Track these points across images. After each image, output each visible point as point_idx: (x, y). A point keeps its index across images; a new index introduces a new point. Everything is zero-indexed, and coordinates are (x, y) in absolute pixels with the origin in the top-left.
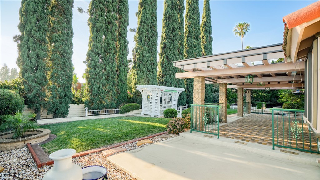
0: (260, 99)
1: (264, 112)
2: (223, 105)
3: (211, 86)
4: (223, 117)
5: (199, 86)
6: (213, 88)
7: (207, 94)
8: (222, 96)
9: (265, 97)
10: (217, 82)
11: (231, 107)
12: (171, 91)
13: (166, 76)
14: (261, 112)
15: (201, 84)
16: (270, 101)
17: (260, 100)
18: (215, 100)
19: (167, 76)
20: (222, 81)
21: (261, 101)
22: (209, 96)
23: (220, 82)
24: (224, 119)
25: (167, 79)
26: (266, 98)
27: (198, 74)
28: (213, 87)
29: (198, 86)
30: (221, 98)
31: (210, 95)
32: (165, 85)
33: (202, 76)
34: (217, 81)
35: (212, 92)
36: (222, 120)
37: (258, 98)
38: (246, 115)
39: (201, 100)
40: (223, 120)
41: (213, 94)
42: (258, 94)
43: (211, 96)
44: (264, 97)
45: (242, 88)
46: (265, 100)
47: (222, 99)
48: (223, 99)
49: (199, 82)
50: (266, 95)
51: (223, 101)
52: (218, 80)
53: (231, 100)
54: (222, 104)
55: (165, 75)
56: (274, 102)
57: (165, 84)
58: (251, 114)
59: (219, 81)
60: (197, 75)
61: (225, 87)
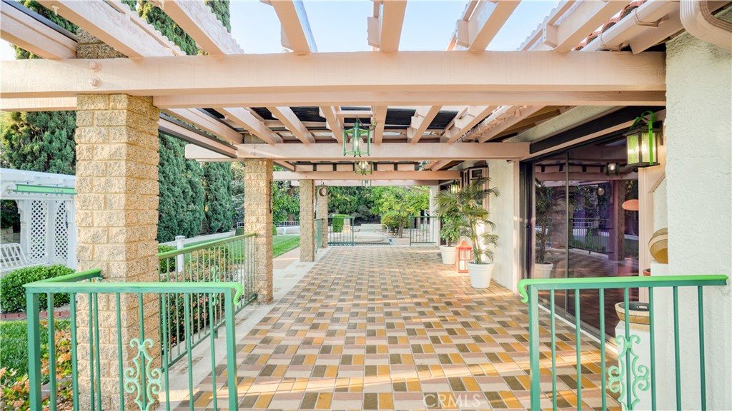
0: (338, 207)
1: (355, 240)
2: (258, 239)
3: (226, 178)
4: (261, 284)
5: (112, 157)
6: (233, 182)
7: (216, 199)
8: (254, 207)
9: (347, 205)
10: (237, 153)
11: (279, 229)
12: (57, 190)
13: (47, 133)
14: (349, 241)
15: (125, 139)
16: (356, 211)
17: (337, 211)
18: (238, 215)
19: (53, 133)
20: (256, 151)
21: (341, 213)
22: (221, 205)
23: (245, 153)
24: (265, 292)
25: (56, 144)
26: (349, 206)
27: (100, 76)
28: (234, 179)
29: (104, 152)
30: (253, 213)
31: (224, 201)
32: (46, 168)
33: (130, 96)
34: (236, 149)
35: (231, 192)
36: (256, 295)
37: (334, 206)
38: (321, 253)
39: (128, 242)
40: (260, 297)
41: (233, 198)
42: (335, 197)
43: (228, 206)
44: (345, 203)
45: (311, 182)
46: (347, 211)
47: (253, 219)
48: (256, 217)
49: (112, 131)
50: (350, 198)
51: (259, 226)
52: (240, 147)
53: (278, 213)
54: (256, 235)
55: (45, 128)
56: (363, 214)
57: (48, 162)
58: (329, 248)
59: (241, 152)
60: (97, 83)
61: (264, 175)
